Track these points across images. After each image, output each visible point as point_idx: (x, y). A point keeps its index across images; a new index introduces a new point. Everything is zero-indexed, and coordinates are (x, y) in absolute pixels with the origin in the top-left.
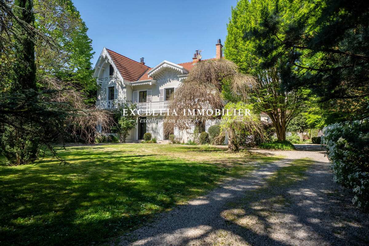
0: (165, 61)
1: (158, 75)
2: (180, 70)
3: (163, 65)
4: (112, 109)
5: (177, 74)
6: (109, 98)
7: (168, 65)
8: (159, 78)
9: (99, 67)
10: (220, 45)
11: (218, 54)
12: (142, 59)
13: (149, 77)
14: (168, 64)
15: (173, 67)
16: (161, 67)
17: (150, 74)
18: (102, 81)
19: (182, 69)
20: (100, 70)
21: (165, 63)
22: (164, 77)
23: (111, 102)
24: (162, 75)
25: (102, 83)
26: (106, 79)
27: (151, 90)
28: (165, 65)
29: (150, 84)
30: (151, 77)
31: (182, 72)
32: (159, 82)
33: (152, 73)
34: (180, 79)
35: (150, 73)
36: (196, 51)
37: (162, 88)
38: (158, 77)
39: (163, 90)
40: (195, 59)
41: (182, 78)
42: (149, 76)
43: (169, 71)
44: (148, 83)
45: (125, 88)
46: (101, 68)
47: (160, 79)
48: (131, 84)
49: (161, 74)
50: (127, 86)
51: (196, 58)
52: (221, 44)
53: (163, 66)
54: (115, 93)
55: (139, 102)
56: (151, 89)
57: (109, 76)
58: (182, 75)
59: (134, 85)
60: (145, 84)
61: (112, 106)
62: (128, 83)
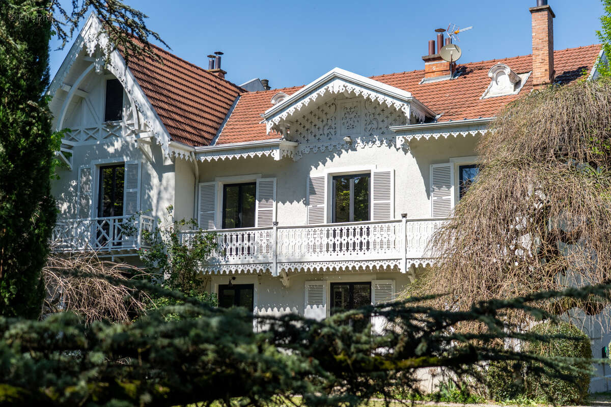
0: (338, 71)
1: (304, 122)
2: (398, 104)
3: (330, 85)
4: (117, 252)
5: (380, 119)
6: (99, 208)
7: (350, 87)
8: (305, 133)
9: (67, 88)
10: (546, 13)
11: (540, 46)
12: (217, 56)
13: (268, 130)
14: (351, 82)
15: (370, 92)
16: (322, 91)
17: (277, 119)
18: (72, 139)
19: (408, 102)
20: (70, 99)
21: (334, 78)
22: (326, 132)
23: (111, 223)
24: (320, 124)
25: (70, 147)
26: (91, 133)
27: (275, 180)
28: (336, 87)
29: (277, 155)
30: (276, 128)
31: (408, 115)
32: (307, 151)
33: (284, 115)
34: (400, 140)
35: (274, 115)
36: (436, 31)
37: (321, 173)
38: (301, 130)
39: (323, 178)
40: (434, 59)
41: (409, 138)
42: (269, 125)
43: (348, 106)
44: (267, 153)
45: (171, 169)
46: (72, 92)
47: (311, 137)
48: (196, 153)
49: (316, 121)
50: (176, 165)
51: (440, 58)
52: (549, 9)
53: (331, 90)
54: (126, 191)
55: (223, 227)
56: (273, 176)
57: (100, 123)
58: (407, 126)
59: (209, 158)
60: (252, 155)
61: (117, 240)
62: (183, 150)
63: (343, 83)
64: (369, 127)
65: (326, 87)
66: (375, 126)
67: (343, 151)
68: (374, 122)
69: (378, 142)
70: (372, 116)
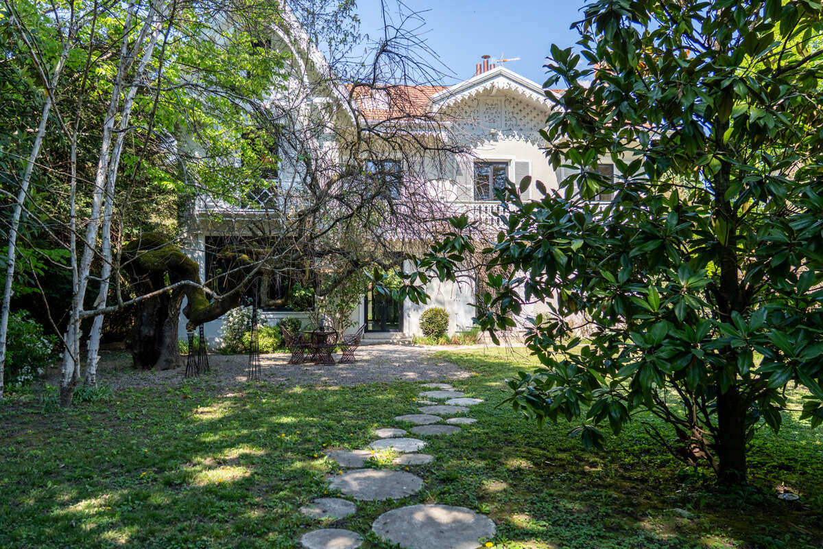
0: (503, 69)
3: (495, 81)
7: (514, 85)
14: (514, 81)
21: (500, 75)
22: (470, 122)
24: (463, 114)
28: (501, 83)
39: (469, 162)
43: (490, 103)
47: (456, 126)
49: (459, 111)
53: (496, 84)
63: (508, 81)
64: (508, 123)
65: (491, 82)
66: (514, 123)
67: (486, 141)
68: (513, 119)
69: (517, 137)
70: (511, 114)
